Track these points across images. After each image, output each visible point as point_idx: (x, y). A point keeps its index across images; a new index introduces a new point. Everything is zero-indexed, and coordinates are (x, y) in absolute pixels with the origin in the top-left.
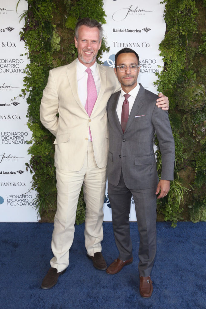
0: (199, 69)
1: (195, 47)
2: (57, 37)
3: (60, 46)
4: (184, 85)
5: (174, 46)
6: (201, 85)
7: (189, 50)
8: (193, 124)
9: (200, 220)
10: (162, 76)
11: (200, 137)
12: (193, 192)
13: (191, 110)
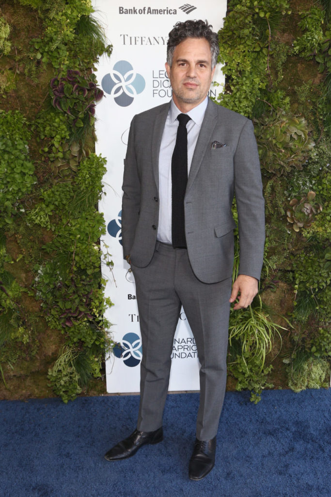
0: (296, 88)
1: (287, 43)
2: (3, 25)
3: (10, 45)
4: (266, 120)
5: (243, 42)
6: (300, 120)
7: (275, 49)
8: (287, 199)
9: (307, 387)
10: (222, 104)
11: (301, 225)
12: (291, 332)
13: (280, 170)
